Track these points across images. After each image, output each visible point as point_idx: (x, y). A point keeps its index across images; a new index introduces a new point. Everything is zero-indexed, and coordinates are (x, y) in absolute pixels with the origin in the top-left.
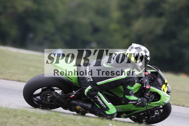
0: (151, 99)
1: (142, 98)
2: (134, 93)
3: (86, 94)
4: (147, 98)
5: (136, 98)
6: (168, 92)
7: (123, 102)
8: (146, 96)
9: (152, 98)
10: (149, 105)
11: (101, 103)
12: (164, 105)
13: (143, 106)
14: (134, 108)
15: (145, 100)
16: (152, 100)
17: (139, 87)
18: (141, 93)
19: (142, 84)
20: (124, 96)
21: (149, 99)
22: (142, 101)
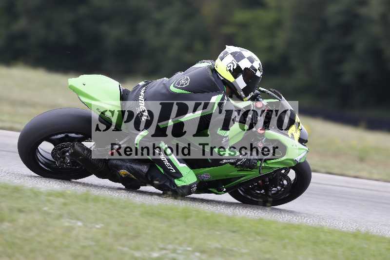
6: (302, 141)
7: (209, 160)
10: (263, 165)
11: (166, 163)
12: (293, 166)
13: (252, 168)
14: (234, 172)
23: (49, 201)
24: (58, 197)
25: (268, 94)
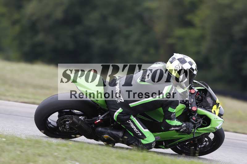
0: (198, 124)
1: (188, 123)
2: (177, 116)
3: (115, 118)
4: (193, 123)
5: (179, 123)
6: (220, 115)
7: (163, 128)
8: (193, 121)
9: (200, 123)
10: (196, 131)
11: (135, 129)
12: (215, 131)
13: (189, 133)
14: (177, 136)
15: (191, 125)
16: (200, 125)
17: (183, 109)
18: (186, 116)
19: (187, 105)
20: (164, 120)
21: (196, 124)
22: (187, 127)
23: (57, 149)
24: (63, 146)
25: (199, 84)
